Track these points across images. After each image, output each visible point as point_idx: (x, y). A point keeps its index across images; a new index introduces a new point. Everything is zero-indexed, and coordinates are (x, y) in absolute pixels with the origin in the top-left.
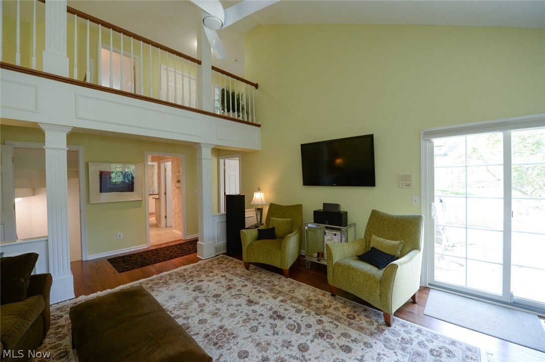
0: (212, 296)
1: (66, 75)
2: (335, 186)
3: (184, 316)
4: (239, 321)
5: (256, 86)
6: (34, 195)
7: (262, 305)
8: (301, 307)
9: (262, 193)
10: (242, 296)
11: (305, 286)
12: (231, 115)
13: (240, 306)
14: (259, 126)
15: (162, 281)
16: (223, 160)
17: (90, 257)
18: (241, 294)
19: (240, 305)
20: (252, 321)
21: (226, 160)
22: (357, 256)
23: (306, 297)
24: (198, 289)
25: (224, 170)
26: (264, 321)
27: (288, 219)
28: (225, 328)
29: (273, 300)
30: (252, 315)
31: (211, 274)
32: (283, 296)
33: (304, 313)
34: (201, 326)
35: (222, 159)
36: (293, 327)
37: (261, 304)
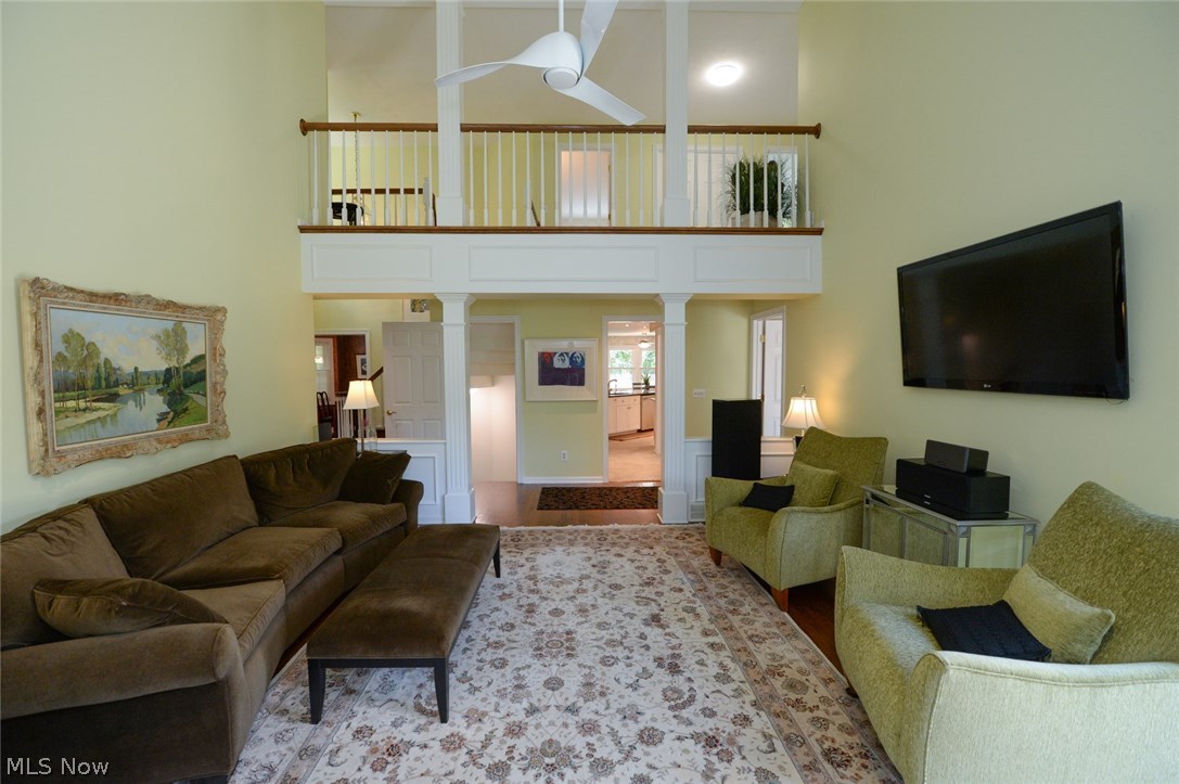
0: (608, 583)
1: (459, 223)
2: (987, 390)
3: (545, 595)
4: (602, 638)
5: (816, 131)
6: (493, 385)
7: (669, 634)
8: (737, 673)
9: (808, 402)
10: (653, 604)
11: (805, 641)
12: (752, 219)
13: (631, 618)
14: (819, 232)
15: (569, 537)
16: (761, 323)
17: (528, 480)
18: (655, 601)
19: (632, 616)
20: (621, 648)
21: (767, 322)
22: (919, 608)
23: (776, 664)
24: (602, 567)
25: (764, 344)
26: (639, 658)
27: (830, 472)
28: (574, 635)
29: (699, 635)
30: (632, 640)
31: (646, 551)
32: (726, 639)
33: (728, 689)
34: (549, 617)
35: (756, 318)
36: (676, 696)
37: (667, 630)
